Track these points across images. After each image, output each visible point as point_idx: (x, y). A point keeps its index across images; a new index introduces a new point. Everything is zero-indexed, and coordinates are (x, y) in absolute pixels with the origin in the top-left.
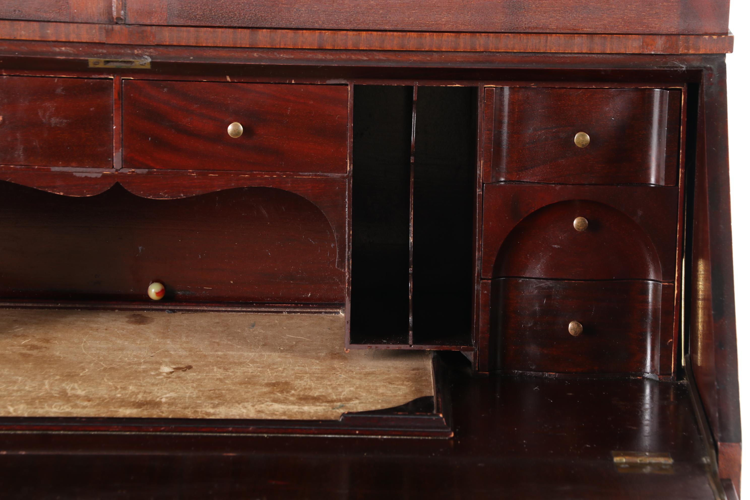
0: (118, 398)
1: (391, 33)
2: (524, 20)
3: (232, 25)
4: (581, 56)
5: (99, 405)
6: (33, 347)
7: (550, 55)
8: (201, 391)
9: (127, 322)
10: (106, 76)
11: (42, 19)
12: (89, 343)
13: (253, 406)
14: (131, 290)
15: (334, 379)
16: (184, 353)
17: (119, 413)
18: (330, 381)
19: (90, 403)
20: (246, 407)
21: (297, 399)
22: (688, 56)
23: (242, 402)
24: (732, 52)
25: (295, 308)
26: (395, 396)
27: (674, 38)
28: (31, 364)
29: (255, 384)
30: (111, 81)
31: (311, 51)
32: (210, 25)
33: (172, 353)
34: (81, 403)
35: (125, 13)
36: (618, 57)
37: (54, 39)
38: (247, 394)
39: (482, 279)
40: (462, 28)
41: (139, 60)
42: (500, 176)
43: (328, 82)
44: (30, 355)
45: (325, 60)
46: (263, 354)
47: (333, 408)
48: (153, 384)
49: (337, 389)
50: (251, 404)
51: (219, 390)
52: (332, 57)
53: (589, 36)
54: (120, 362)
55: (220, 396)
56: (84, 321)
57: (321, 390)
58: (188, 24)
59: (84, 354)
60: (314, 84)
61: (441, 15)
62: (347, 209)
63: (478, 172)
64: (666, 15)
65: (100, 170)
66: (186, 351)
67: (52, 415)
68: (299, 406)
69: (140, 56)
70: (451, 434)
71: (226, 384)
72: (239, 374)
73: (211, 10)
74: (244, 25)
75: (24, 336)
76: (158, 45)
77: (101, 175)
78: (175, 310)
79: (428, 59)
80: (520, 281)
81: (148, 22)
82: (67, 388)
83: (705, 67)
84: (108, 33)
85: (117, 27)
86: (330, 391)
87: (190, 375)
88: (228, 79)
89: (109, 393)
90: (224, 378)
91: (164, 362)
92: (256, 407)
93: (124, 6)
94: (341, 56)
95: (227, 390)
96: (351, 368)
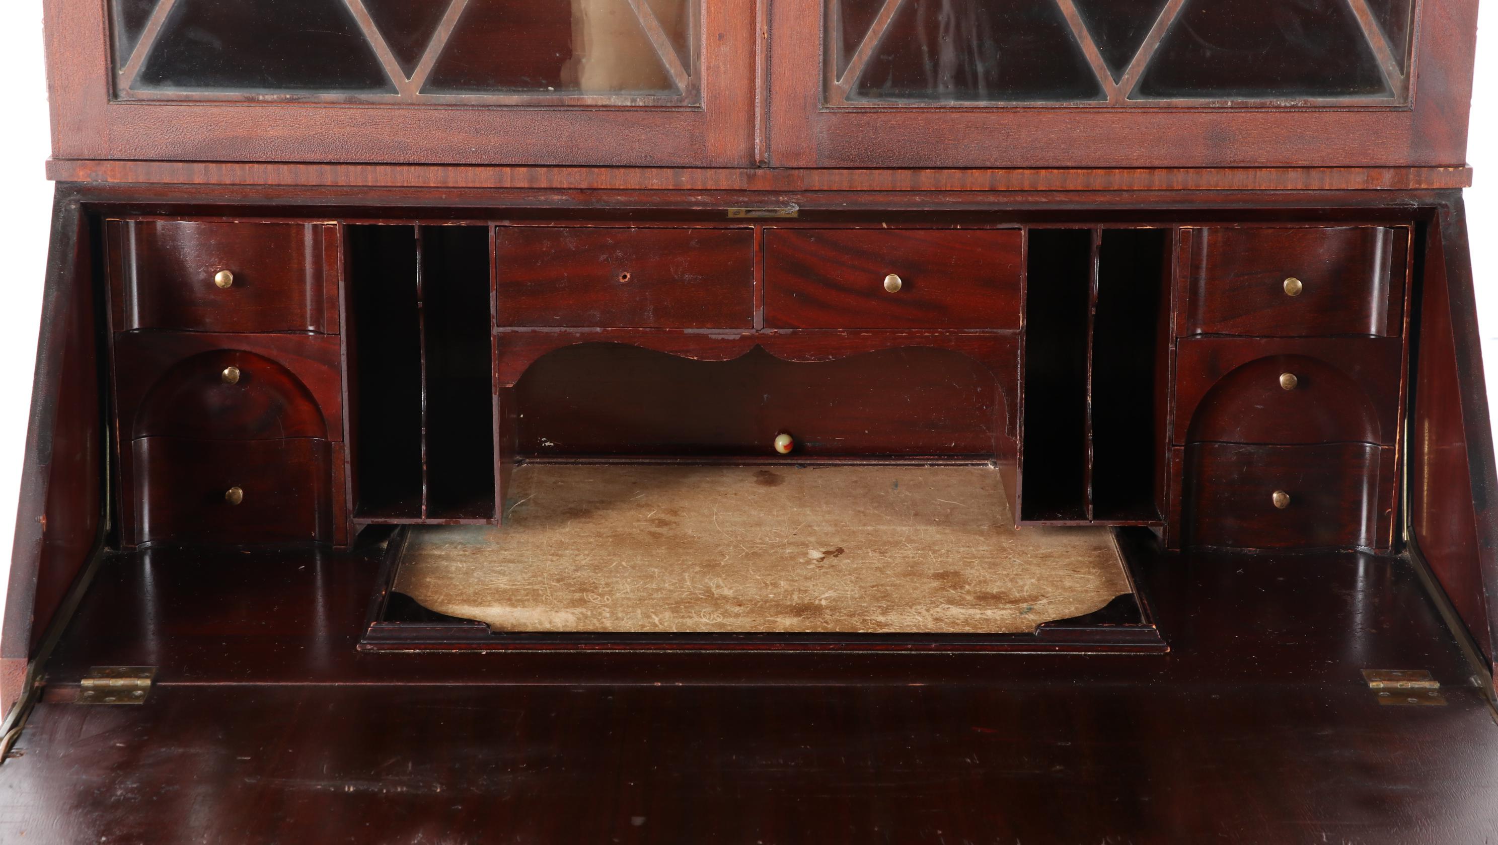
0: (772, 600)
1: (1075, 170)
2: (1229, 152)
3: (890, 165)
4: (1295, 192)
5: (752, 611)
6: (662, 523)
7: (1259, 192)
8: (863, 588)
9: (756, 482)
10: (746, 226)
11: (675, 165)
12: (721, 515)
13: (928, 610)
14: (756, 442)
15: (1009, 566)
16: (831, 529)
17: (778, 624)
18: (1005, 569)
19: (742, 608)
20: (920, 613)
21: (974, 598)
22: (1419, 192)
23: (914, 604)
24: (1470, 186)
25: (937, 460)
26: (1086, 591)
27: (1404, 171)
28: (663, 548)
29: (920, 575)
30: (752, 231)
31: (982, 193)
32: (865, 166)
33: (815, 528)
34: (732, 609)
35: (769, 155)
36: (1337, 192)
37: (689, 187)
38: (916, 591)
39: (1173, 446)
40: (1157, 163)
41: (785, 209)
42: (1195, 327)
43: (999, 226)
44: (661, 535)
45: (998, 203)
46: (918, 528)
47: (1021, 613)
48: (806, 578)
49: (1017, 582)
50: (925, 607)
51: (882, 585)
52: (1005, 200)
53: (1305, 170)
54: (761, 544)
55: (886, 596)
56: (708, 482)
57: (998, 583)
58: (840, 166)
59: (718, 532)
60: (983, 229)
61: (1132, 148)
62: (1019, 369)
63: (1171, 325)
64: (1394, 145)
65: (739, 331)
66: (831, 525)
67: (704, 629)
68: (980, 609)
69: (786, 204)
70: (1167, 649)
71: (888, 576)
72: (898, 560)
73: (866, 149)
74: (905, 165)
75: (648, 506)
76: (806, 191)
77: (739, 336)
78: (805, 464)
79: (1117, 199)
80: (1217, 446)
81: (795, 165)
82: (711, 584)
83: (1440, 204)
84: (751, 178)
85: (760, 172)
86: (1009, 585)
87: (844, 562)
88: (884, 225)
89: (759, 593)
90: (884, 567)
91: (811, 542)
92: (932, 612)
93: (768, 147)
94: (1017, 198)
95: (892, 585)
96: (1023, 548)
